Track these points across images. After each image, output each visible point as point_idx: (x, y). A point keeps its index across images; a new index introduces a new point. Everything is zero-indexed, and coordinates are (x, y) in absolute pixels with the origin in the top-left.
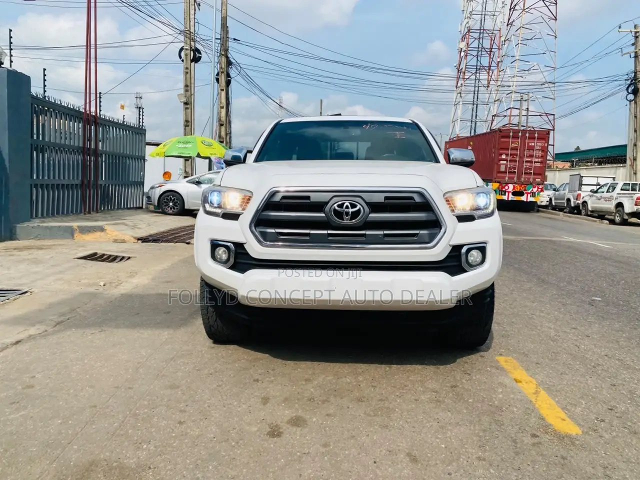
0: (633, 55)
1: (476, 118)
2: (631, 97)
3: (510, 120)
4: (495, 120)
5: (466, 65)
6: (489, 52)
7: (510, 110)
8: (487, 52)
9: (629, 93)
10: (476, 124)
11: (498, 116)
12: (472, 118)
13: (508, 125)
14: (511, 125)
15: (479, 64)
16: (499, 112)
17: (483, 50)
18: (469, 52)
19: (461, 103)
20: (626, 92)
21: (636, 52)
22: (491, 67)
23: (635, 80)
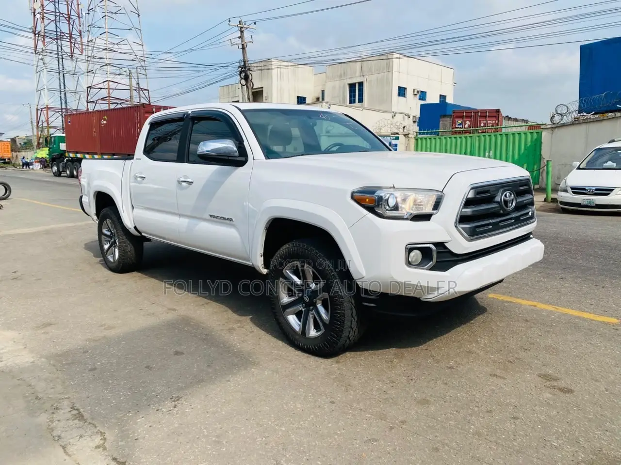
0: (240, 46)
1: (65, 88)
2: (243, 82)
3: (109, 93)
4: (91, 91)
5: (44, 29)
6: (67, 19)
7: (107, 82)
8: (65, 18)
9: (242, 79)
10: (65, 94)
11: (93, 88)
12: (60, 88)
13: (107, 98)
14: (110, 98)
15: (58, 30)
16: (94, 84)
17: (61, 15)
18: (45, 15)
19: (45, 70)
20: (239, 77)
21: (243, 45)
22: (72, 34)
23: (245, 68)
